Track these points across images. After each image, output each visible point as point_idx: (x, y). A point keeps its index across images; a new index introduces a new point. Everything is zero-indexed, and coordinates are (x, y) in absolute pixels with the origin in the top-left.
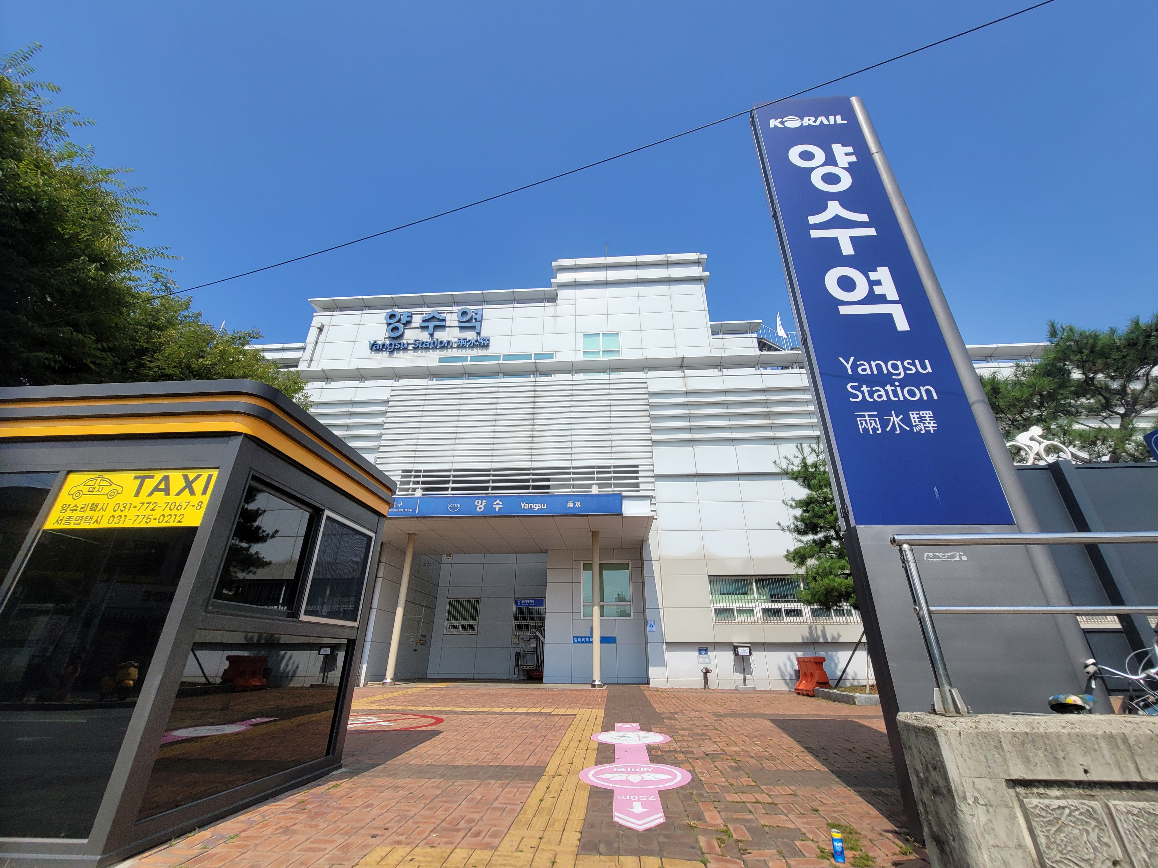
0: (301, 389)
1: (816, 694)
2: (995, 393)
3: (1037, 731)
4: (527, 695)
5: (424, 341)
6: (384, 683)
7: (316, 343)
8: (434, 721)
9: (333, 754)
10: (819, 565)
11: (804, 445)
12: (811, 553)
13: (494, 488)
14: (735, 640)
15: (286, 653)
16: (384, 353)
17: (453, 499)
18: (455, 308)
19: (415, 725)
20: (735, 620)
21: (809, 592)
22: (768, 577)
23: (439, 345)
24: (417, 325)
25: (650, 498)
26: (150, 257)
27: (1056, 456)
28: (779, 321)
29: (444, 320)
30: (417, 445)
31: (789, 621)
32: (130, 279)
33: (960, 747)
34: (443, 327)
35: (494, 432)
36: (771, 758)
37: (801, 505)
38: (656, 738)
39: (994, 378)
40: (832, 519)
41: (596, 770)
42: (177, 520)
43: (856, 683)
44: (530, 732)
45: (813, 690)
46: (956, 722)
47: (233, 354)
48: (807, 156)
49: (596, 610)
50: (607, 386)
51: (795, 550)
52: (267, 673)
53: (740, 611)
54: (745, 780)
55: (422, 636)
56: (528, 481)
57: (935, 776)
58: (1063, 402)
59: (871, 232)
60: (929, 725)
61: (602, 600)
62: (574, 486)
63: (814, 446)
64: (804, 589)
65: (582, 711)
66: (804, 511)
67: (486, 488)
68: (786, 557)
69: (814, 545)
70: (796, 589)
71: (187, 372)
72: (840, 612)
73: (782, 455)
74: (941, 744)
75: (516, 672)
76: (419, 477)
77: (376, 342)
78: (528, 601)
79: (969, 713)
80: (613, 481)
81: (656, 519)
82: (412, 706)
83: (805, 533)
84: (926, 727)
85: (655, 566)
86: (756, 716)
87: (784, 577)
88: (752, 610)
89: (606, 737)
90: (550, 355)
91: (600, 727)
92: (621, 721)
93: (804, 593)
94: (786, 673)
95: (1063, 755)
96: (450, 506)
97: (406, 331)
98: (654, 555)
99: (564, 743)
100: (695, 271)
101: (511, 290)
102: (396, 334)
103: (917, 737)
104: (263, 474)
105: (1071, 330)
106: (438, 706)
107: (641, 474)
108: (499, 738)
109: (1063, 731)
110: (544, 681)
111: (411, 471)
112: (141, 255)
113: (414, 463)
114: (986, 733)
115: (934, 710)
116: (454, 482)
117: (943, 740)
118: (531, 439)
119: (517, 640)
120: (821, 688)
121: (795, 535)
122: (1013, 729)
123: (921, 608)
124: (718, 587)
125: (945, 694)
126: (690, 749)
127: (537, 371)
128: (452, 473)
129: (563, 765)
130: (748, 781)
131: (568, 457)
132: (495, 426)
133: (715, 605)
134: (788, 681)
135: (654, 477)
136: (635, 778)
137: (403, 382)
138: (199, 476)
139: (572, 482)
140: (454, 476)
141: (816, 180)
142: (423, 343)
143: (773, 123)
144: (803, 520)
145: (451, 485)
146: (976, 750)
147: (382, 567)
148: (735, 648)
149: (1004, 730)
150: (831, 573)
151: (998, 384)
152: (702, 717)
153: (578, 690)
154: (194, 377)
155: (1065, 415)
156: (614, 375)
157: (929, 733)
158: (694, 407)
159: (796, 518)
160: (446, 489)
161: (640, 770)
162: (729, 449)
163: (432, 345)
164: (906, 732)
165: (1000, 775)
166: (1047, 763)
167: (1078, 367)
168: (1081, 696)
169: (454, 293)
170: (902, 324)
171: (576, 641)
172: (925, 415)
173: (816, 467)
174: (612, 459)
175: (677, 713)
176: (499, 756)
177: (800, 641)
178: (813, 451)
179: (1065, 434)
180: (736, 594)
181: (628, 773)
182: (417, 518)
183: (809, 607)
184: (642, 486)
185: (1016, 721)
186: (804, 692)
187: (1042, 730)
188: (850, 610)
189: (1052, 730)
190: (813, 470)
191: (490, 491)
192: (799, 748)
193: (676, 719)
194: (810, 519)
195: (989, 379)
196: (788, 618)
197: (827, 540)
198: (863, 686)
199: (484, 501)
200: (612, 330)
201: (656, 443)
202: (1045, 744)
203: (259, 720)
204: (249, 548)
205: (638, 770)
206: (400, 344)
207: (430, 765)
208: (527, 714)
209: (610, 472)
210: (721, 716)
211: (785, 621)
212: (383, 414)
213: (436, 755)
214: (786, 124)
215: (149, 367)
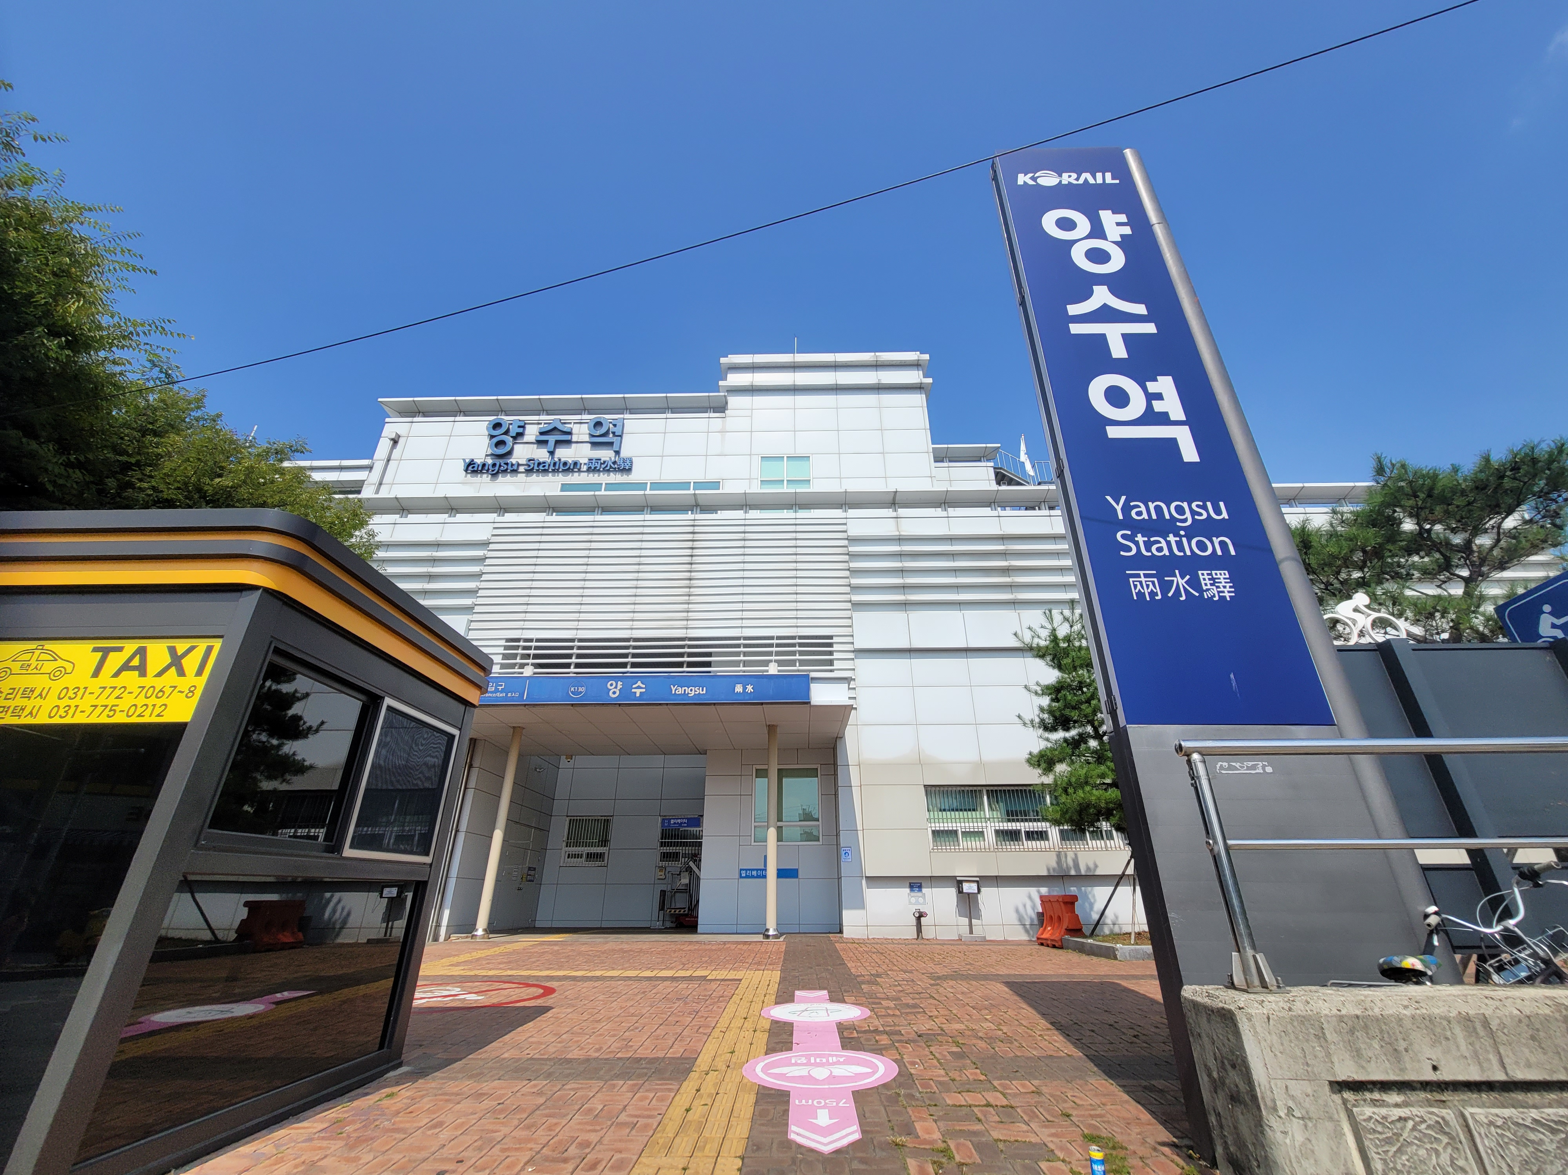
0: (363, 524)
1: (1065, 945)
2: (1305, 547)
3: (1371, 1013)
4: (675, 951)
5: (541, 460)
6: (473, 936)
7: (388, 460)
8: (541, 991)
9: (389, 1047)
10: (1071, 773)
11: (1054, 612)
12: (1061, 757)
13: (634, 665)
14: (959, 872)
15: (332, 896)
16: (485, 476)
17: (577, 680)
18: (586, 417)
19: (514, 998)
20: (959, 845)
21: (1059, 809)
22: (1004, 788)
23: (562, 468)
24: (532, 439)
25: (848, 680)
26: (145, 333)
27: (1383, 631)
28: (1023, 447)
29: (570, 433)
30: (528, 604)
31: (1030, 847)
32: (114, 362)
33: (1269, 1038)
34: (569, 442)
35: (637, 588)
36: (1007, 1039)
37: (1049, 692)
38: (850, 1012)
39: (1303, 528)
40: (1089, 710)
41: (766, 1062)
42: (156, 713)
43: (1116, 930)
44: (676, 1005)
45: (1061, 940)
46: (1263, 1001)
47: (265, 472)
48: (1066, 224)
49: (772, 833)
50: (792, 528)
51: (1040, 752)
52: (304, 924)
53: (965, 834)
54: (971, 1073)
55: (530, 869)
56: (681, 655)
57: (1233, 1077)
58: (1389, 560)
59: (1150, 328)
60: (1226, 1006)
61: (780, 819)
62: (745, 664)
63: (1067, 613)
64: (1052, 804)
65: (749, 974)
66: (1053, 700)
67: (624, 665)
68: (1029, 761)
69: (1065, 745)
70: (1040, 804)
71: (196, 496)
72: (1098, 834)
73: (1025, 625)
74: (1242, 1032)
75: (661, 918)
76: (529, 648)
77: (473, 460)
78: (679, 821)
79: (1279, 987)
80: (798, 657)
81: (856, 709)
82: (511, 969)
83: (1053, 729)
84: (1223, 1008)
85: (854, 772)
86: (986, 977)
87: (1025, 788)
88: (982, 832)
89: (782, 1012)
90: (716, 485)
91: (774, 997)
92: (803, 988)
93: (1050, 809)
94: (1025, 917)
95: (1405, 1046)
96: (572, 689)
97: (516, 446)
98: (852, 758)
99: (723, 1022)
100: (913, 377)
101: (664, 395)
102: (501, 451)
103: (1209, 1021)
104: (292, 646)
105: (1403, 466)
106: (548, 969)
107: (836, 647)
108: (633, 1015)
109: (1405, 1012)
110: (699, 930)
111: (518, 640)
112: (131, 329)
113: (523, 629)
114: (1304, 1017)
115: (1233, 983)
116: (579, 656)
117: (1246, 1027)
118: (687, 598)
119: (663, 874)
120: (1072, 936)
121: (1040, 731)
122: (1339, 1011)
123: (1216, 842)
124: (938, 801)
125: (1247, 960)
126: (897, 1028)
127: (697, 505)
128: (577, 644)
129: (721, 1055)
130: (976, 1074)
131: (738, 623)
132: (637, 580)
133: (933, 825)
134: (1028, 927)
135: (853, 651)
136: (820, 1073)
137: (509, 517)
138: (192, 649)
139: (742, 658)
140: (579, 648)
141: (1078, 256)
142: (539, 464)
143: (1022, 179)
144: (1051, 712)
145: (574, 660)
146: (1291, 1041)
147: (475, 772)
148: (959, 884)
149: (1327, 1012)
150: (1087, 783)
151: (1309, 535)
152: (913, 981)
153: (745, 943)
154: (208, 503)
155: (1392, 578)
156: (802, 514)
157: (1227, 1017)
158: (908, 558)
159: (1042, 709)
160: (568, 666)
161: (828, 1061)
162: (954, 615)
163: (552, 467)
164: (1194, 1014)
165: (1323, 1075)
166: (1384, 1058)
167: (1411, 515)
168: (1421, 957)
169: (584, 396)
170: (1190, 453)
171: (744, 875)
172: (1219, 576)
173: (1069, 641)
174: (797, 627)
175: (878, 975)
176: (630, 1044)
177: (1045, 873)
178: (1066, 619)
179: (1394, 604)
180: (961, 810)
181: (812, 1064)
182: (525, 705)
183: (1057, 828)
184: (837, 665)
185: (1342, 999)
186: (1049, 942)
187: (1377, 1011)
188: (1111, 831)
189: (1391, 1012)
190: (1066, 645)
191: (629, 669)
192: (1043, 1023)
193: (878, 984)
194: (1060, 711)
195: (1296, 529)
196: (1029, 842)
197: (1082, 739)
198: (1127, 933)
199: (620, 683)
200: (800, 452)
201: (858, 606)
202: (1381, 1031)
203: (286, 994)
204: (279, 746)
205: (824, 1060)
206: (507, 464)
207: (531, 1059)
208: (673, 979)
209: (793, 645)
210: (939, 978)
211: (1026, 846)
212: (481, 560)
213: (541, 1043)
214: (1039, 180)
215: (140, 488)
